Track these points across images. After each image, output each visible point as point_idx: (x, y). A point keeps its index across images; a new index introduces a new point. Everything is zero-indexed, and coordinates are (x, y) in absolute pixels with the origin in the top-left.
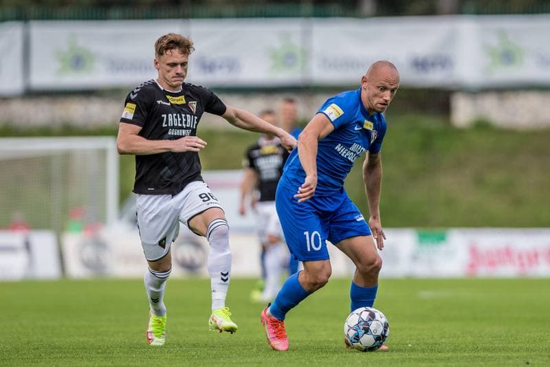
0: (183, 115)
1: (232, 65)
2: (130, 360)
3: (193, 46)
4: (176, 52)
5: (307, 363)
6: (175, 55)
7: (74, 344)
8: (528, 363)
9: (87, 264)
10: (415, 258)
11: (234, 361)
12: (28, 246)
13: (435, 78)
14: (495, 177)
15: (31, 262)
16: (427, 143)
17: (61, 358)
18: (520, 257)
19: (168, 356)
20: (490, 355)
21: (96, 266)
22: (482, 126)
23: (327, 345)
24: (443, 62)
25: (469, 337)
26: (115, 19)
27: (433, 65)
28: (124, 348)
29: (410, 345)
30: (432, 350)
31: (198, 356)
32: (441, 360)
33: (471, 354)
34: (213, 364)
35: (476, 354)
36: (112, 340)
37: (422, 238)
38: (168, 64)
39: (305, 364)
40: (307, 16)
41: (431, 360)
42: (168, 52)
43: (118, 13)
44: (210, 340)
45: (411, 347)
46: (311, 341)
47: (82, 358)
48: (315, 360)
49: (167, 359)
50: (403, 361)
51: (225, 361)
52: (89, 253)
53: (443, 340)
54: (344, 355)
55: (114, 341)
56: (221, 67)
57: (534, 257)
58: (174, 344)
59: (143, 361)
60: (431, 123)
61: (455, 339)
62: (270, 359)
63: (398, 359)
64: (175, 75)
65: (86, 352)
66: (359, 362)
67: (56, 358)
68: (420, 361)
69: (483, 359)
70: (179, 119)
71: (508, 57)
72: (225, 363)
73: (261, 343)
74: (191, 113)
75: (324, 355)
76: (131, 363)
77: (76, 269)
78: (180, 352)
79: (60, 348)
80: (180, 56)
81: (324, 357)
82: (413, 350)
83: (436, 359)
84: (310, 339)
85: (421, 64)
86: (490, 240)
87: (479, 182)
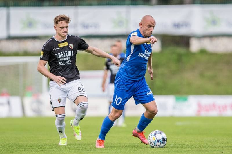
0: (66, 52)
1: (96, 26)
2: (52, 151)
3: (71, 19)
4: (64, 22)
5: (128, 153)
6: (63, 23)
7: (28, 145)
8: (222, 153)
9: (34, 111)
10: (174, 108)
11: (97, 152)
12: (9, 103)
13: (183, 31)
14: (209, 73)
15: (10, 110)
16: (179, 59)
17: (23, 150)
18: (219, 107)
19: (69, 150)
20: (206, 149)
21: (37, 111)
22: (203, 52)
23: (136, 145)
24: (186, 24)
25: (197, 142)
26: (46, 6)
27: (182, 25)
28: (50, 146)
29: (172, 145)
30: (181, 147)
31: (81, 150)
32: (185, 151)
33: (198, 149)
34: (88, 153)
35: (200, 149)
36: (45, 143)
37: (177, 99)
38: (60, 27)
39: (127, 153)
40: (128, 5)
41: (181, 152)
42: (60, 22)
43: (47, 4)
44: (87, 143)
45: (172, 146)
46: (130, 143)
47: (32, 150)
48: (131, 152)
49: (68, 151)
50: (169, 152)
51: (93, 152)
52: (35, 106)
53: (186, 143)
54: (144, 149)
55: (45, 144)
56: (91, 27)
57: (225, 107)
58: (71, 145)
59: (58, 152)
60: (181, 50)
61: (191, 142)
62: (112, 151)
63: (167, 151)
64: (63, 32)
65: (34, 148)
66: (150, 152)
67: (21, 150)
68: (176, 152)
69: (203, 151)
70: (64, 54)
71: (214, 22)
72: (93, 153)
73: (108, 144)
75: (135, 149)
76: (53, 153)
77: (29, 113)
78: (73, 148)
79: (22, 146)
80: (65, 23)
81: (135, 150)
82: (173, 147)
83: (183, 151)
84: (129, 142)
85: (177, 25)
86: (207, 100)
87: (202, 75)
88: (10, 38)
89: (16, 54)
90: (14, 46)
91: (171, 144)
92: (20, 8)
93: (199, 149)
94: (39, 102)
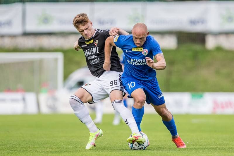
0: (92, 49)
1: (112, 22)
7: (44, 141)
10: (190, 105)
12: (24, 99)
13: (198, 28)
14: (224, 71)
15: (25, 107)
16: (195, 56)
22: (219, 49)
24: (202, 21)
25: (213, 139)
27: (198, 22)
28: (65, 143)
32: (201, 149)
36: (60, 140)
37: (193, 96)
40: (144, 1)
41: (196, 149)
45: (188, 143)
52: (50, 102)
53: (202, 140)
56: (107, 23)
60: (197, 47)
61: (207, 140)
68: (192, 149)
69: (219, 149)
70: (90, 51)
71: (230, 19)
74: (95, 46)
79: (37, 143)
83: (199, 149)
85: (193, 22)
86: (222, 98)
87: (218, 72)
88: (26, 34)
89: (32, 50)
90: (29, 42)
91: (187, 141)
92: (36, 3)
93: (214, 147)
94: (55, 99)
